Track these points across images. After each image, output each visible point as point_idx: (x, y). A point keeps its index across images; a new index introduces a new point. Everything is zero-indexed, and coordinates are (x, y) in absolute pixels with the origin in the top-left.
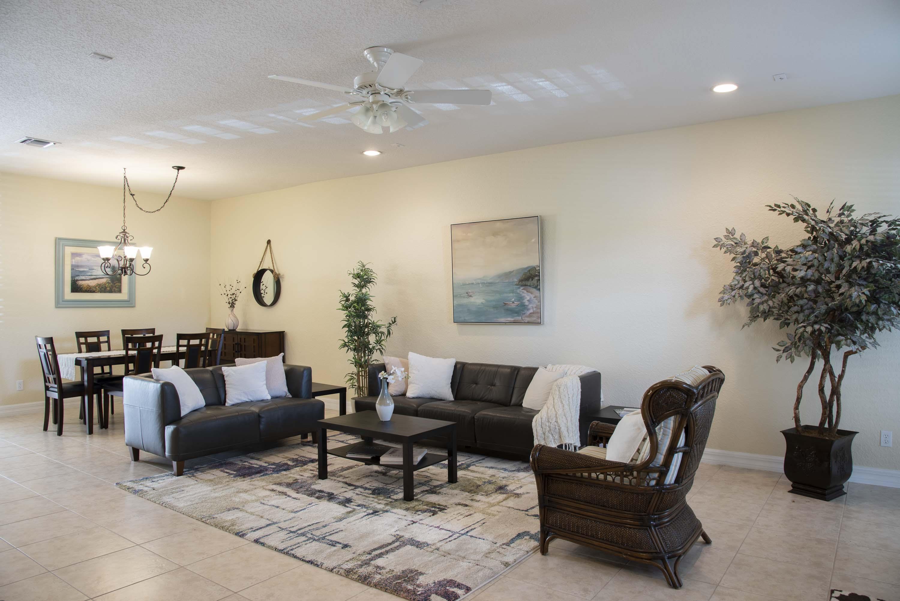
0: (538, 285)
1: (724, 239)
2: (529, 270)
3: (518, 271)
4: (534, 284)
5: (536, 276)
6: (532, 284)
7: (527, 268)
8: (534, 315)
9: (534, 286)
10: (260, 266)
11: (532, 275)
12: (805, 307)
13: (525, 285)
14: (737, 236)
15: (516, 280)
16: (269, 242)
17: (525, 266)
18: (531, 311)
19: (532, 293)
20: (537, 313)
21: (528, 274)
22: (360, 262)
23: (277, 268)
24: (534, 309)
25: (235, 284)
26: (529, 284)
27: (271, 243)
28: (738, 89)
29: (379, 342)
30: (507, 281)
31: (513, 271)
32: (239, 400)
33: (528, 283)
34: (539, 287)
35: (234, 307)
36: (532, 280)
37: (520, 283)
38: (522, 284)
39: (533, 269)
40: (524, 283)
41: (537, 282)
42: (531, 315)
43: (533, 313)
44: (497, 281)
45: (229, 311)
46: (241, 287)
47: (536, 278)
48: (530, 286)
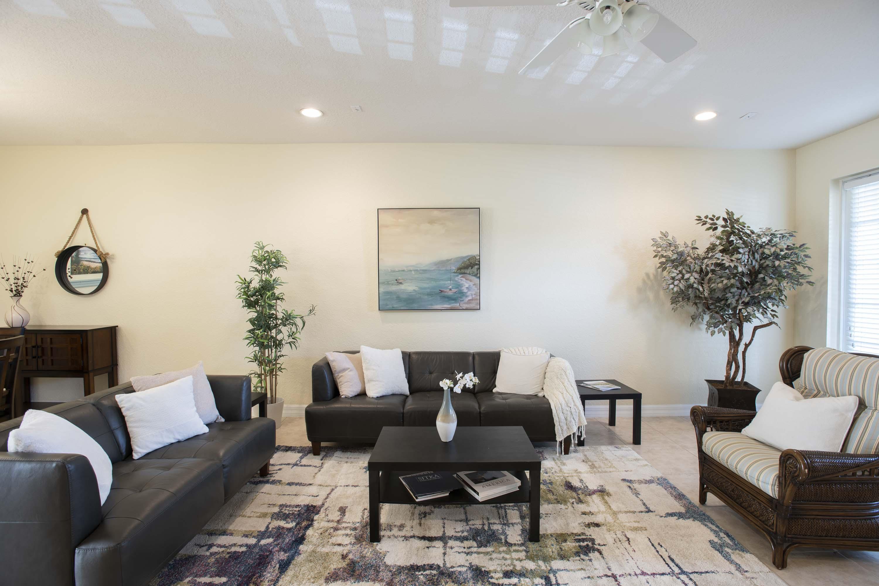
0: (477, 273)
1: (659, 240)
2: (469, 260)
3: (457, 259)
4: (474, 272)
5: (477, 264)
6: (471, 273)
7: (467, 256)
8: (473, 301)
9: (474, 274)
10: (68, 242)
11: (471, 263)
12: (736, 294)
13: (464, 273)
14: (670, 237)
15: (454, 268)
16: (85, 212)
17: (465, 255)
18: (470, 298)
19: (471, 281)
20: (477, 299)
21: (468, 262)
22: (257, 243)
23: (101, 245)
24: (473, 296)
25: (22, 264)
26: (468, 273)
27: (90, 213)
28: (717, 117)
29: (291, 335)
30: (444, 269)
31: (452, 259)
32: (159, 443)
33: (468, 271)
34: (478, 275)
35: (21, 296)
36: (472, 269)
37: (459, 271)
38: (461, 272)
39: (473, 257)
40: (463, 271)
41: (477, 270)
42: (470, 301)
43: (472, 300)
44: (433, 269)
45: (12, 302)
46: (36, 269)
47: (476, 267)
48: (469, 274)
